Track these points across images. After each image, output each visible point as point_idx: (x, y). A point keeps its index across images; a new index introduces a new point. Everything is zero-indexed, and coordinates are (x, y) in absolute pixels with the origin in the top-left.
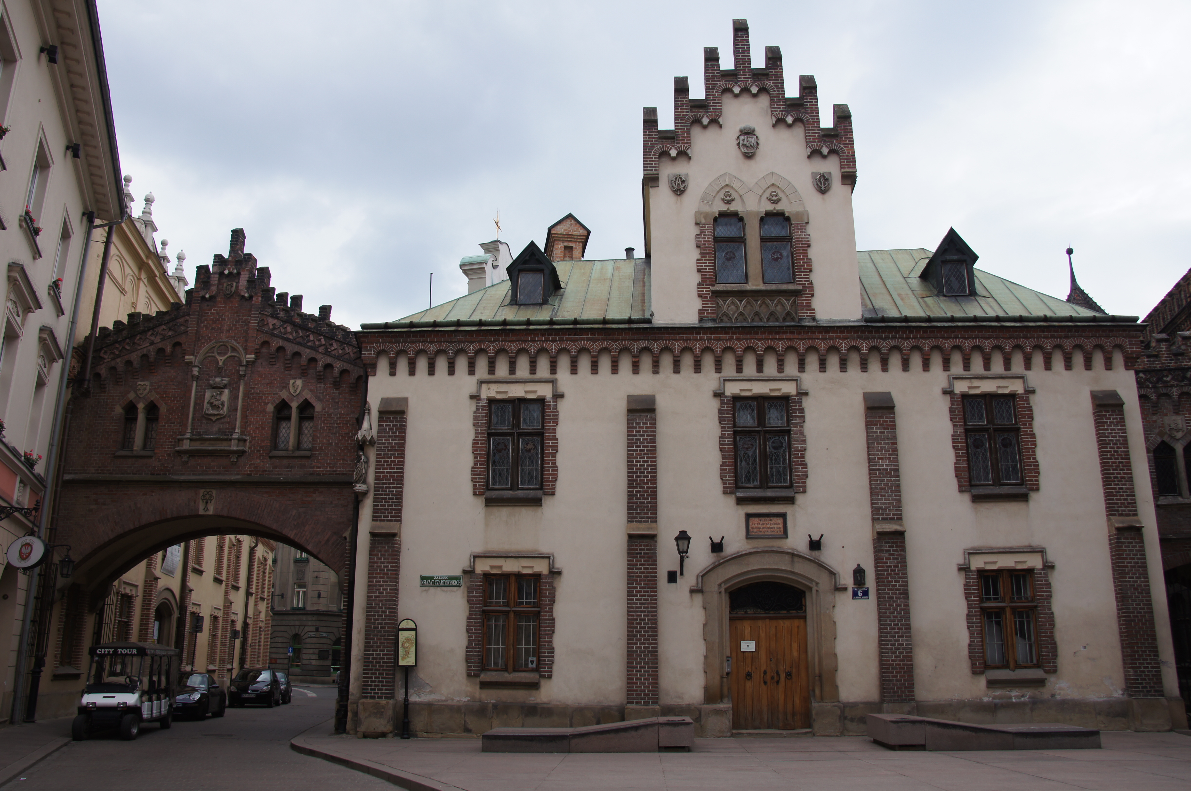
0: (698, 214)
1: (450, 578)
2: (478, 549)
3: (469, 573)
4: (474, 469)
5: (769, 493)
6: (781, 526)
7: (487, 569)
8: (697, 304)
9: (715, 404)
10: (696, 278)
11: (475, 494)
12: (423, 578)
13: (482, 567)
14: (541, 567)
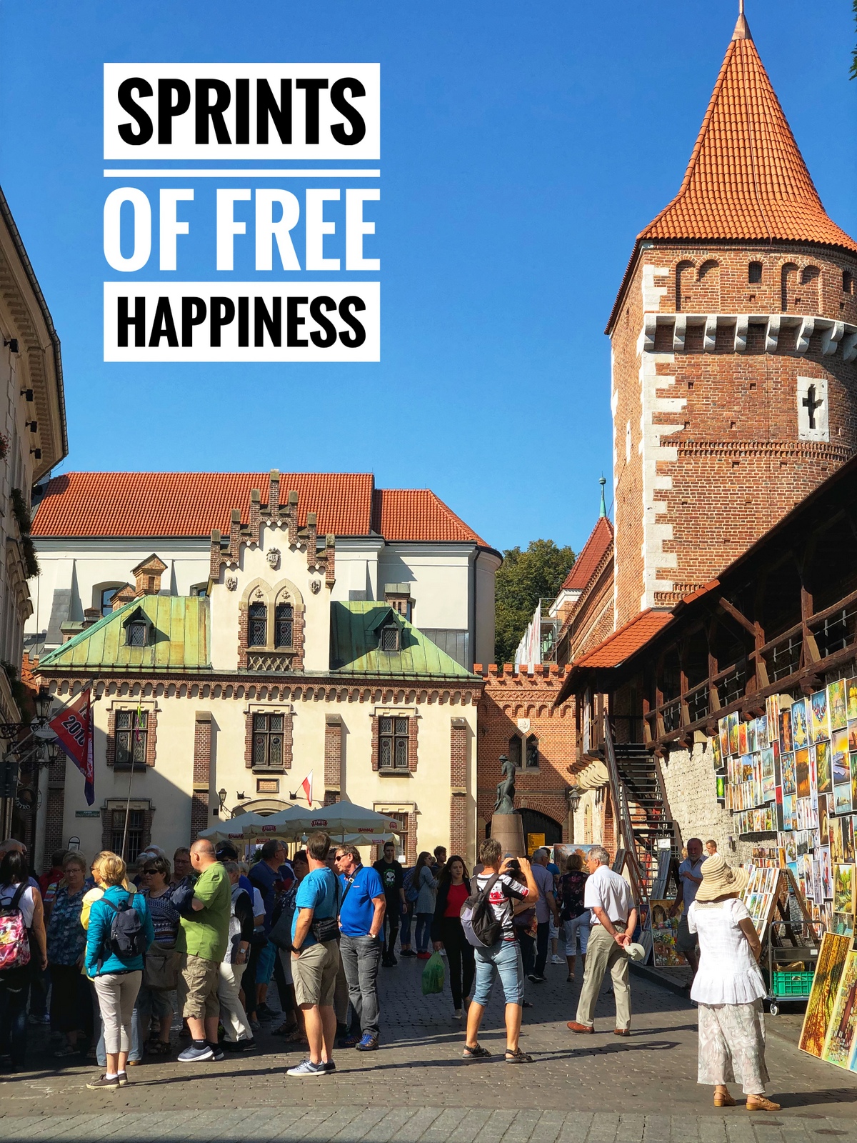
0: (241, 603)
1: (93, 812)
2: (110, 796)
3: (104, 810)
4: (107, 751)
5: (270, 768)
6: (275, 786)
7: (115, 807)
8: (238, 658)
9: (244, 717)
10: (239, 643)
11: (108, 765)
12: (77, 812)
13: (111, 806)
14: (144, 806)
